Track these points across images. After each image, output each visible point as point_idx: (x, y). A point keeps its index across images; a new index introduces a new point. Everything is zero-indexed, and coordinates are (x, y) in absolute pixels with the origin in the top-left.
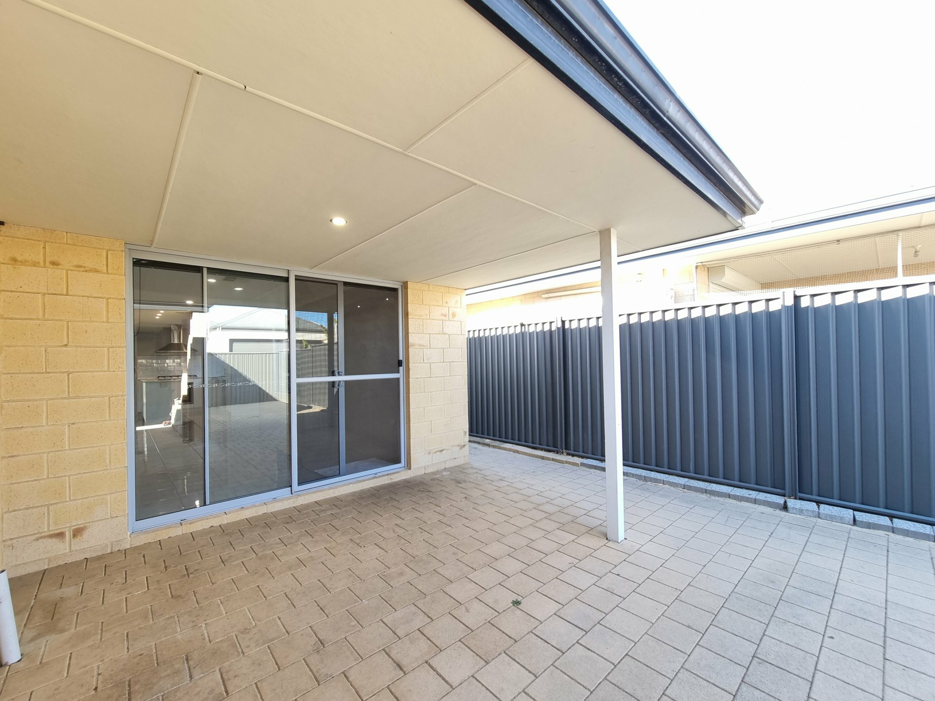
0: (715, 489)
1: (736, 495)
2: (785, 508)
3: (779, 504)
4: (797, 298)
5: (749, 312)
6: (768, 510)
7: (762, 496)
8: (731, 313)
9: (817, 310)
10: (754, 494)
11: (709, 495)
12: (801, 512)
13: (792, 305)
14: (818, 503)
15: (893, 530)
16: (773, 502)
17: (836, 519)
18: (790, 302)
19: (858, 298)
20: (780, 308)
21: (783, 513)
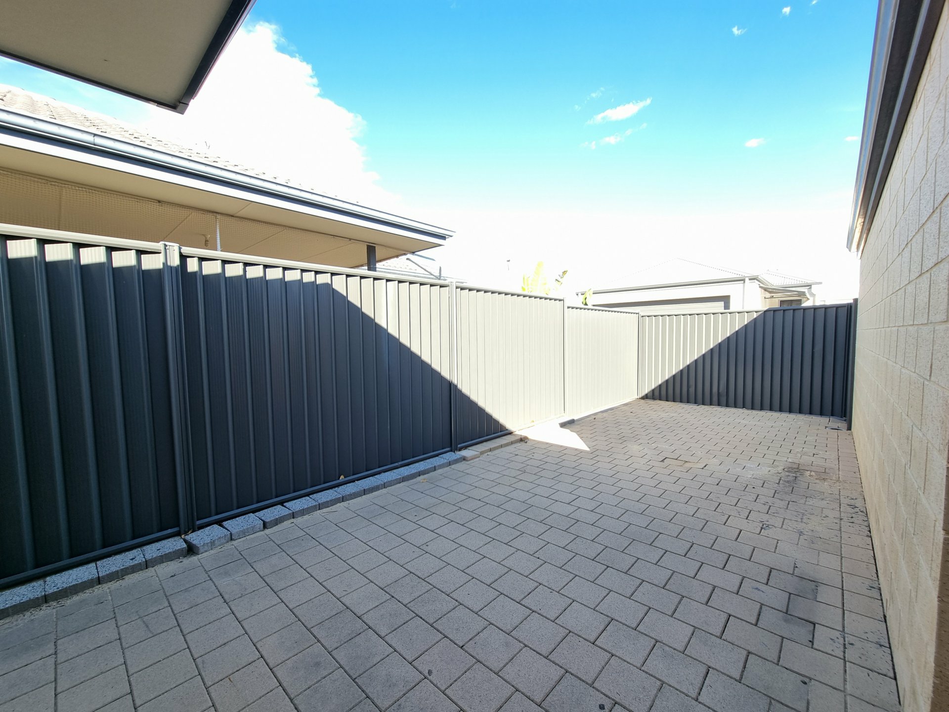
0: (65, 586)
1: (112, 573)
2: (191, 550)
3: (182, 550)
4: (183, 258)
5: (74, 262)
6: (172, 567)
7: (152, 551)
8: (36, 257)
9: (206, 278)
10: (136, 556)
11: (54, 603)
12: (212, 544)
13: (178, 266)
14: (219, 523)
15: (293, 515)
16: (174, 552)
17: (248, 532)
18: (175, 261)
19: (247, 273)
20: (161, 266)
21: (194, 559)
